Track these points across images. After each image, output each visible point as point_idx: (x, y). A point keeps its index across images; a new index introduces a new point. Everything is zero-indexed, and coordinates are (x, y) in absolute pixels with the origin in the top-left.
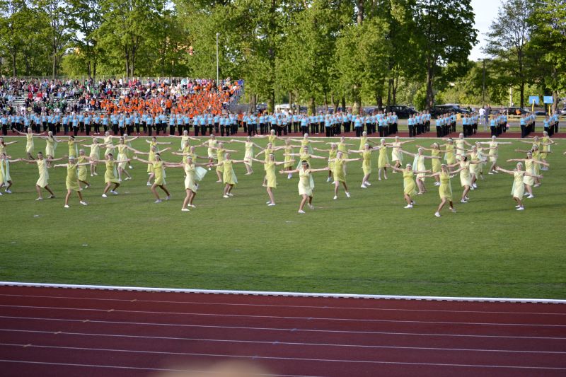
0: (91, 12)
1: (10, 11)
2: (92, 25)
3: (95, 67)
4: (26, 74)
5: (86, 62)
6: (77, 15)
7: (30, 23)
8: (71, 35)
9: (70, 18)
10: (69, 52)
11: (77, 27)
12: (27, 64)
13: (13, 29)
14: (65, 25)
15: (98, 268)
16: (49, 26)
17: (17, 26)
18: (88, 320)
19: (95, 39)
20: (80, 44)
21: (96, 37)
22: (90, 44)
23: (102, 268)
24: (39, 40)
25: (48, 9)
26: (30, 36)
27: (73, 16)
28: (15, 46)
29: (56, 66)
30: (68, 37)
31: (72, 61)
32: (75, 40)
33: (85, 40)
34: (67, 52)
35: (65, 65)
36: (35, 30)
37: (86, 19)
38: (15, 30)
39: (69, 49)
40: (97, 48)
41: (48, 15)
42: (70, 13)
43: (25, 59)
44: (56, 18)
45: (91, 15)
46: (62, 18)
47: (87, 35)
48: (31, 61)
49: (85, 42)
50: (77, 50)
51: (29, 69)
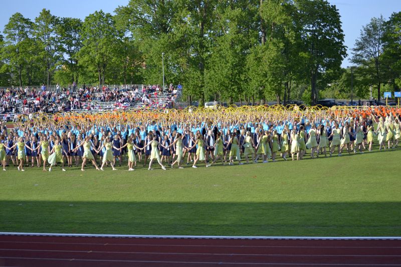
0: (73, 40)
1: (17, 40)
2: (75, 49)
3: (77, 78)
4: (29, 85)
5: (71, 75)
6: (64, 42)
7: (31, 48)
8: (59, 56)
9: (59, 44)
10: (59, 68)
11: (64, 50)
12: (30, 77)
13: (19, 53)
14: (55, 49)
15: (81, 221)
16: (44, 50)
17: (22, 50)
18: (73, 259)
19: (77, 59)
20: (66, 63)
21: (77, 57)
22: (73, 63)
23: (84, 222)
24: (38, 60)
25: (43, 38)
26: (31, 58)
27: (61, 43)
28: (20, 65)
29: (49, 78)
30: (58, 58)
31: (61, 74)
32: (63, 60)
33: (70, 59)
34: (57, 68)
35: (56, 77)
36: (34, 53)
37: (70, 45)
38: (20, 54)
39: (58, 66)
40: (78, 65)
41: (43, 43)
42: (59, 41)
43: (28, 74)
44: (49, 45)
45: (74, 42)
46: (53, 44)
47: (71, 56)
48: (32, 75)
49: (70, 61)
50: (64, 66)
51: (30, 81)
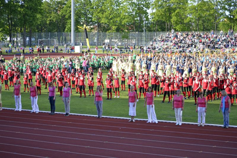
0: (232, 2)
1: (196, 2)
2: (233, 8)
3: (234, 27)
4: (203, 30)
5: (230, 25)
6: (226, 4)
7: (205, 8)
8: (223, 13)
9: (223, 5)
10: (222, 20)
11: (226, 9)
12: (204, 26)
13: (197, 10)
14: (221, 9)
15: (233, 118)
16: (213, 9)
17: (199, 9)
18: (228, 141)
19: (234, 15)
20: (227, 17)
21: (234, 13)
22: (232, 17)
23: (235, 118)
24: (209, 15)
25: (213, 1)
26: (205, 13)
27: (224, 4)
28: (198, 18)
29: (216, 27)
30: (222, 14)
31: (224, 24)
32: (225, 15)
33: (229, 15)
34: (221, 20)
35: (220, 26)
36: (207, 10)
37: (230, 6)
38: (198, 11)
39: (222, 19)
40: (235, 19)
41: (213, 4)
42: (223, 3)
43: (203, 23)
44: (217, 6)
45: (232, 4)
46: (219, 5)
47: (230, 13)
48: (206, 24)
49: (229, 16)
50: (226, 19)
51: (204, 28)
